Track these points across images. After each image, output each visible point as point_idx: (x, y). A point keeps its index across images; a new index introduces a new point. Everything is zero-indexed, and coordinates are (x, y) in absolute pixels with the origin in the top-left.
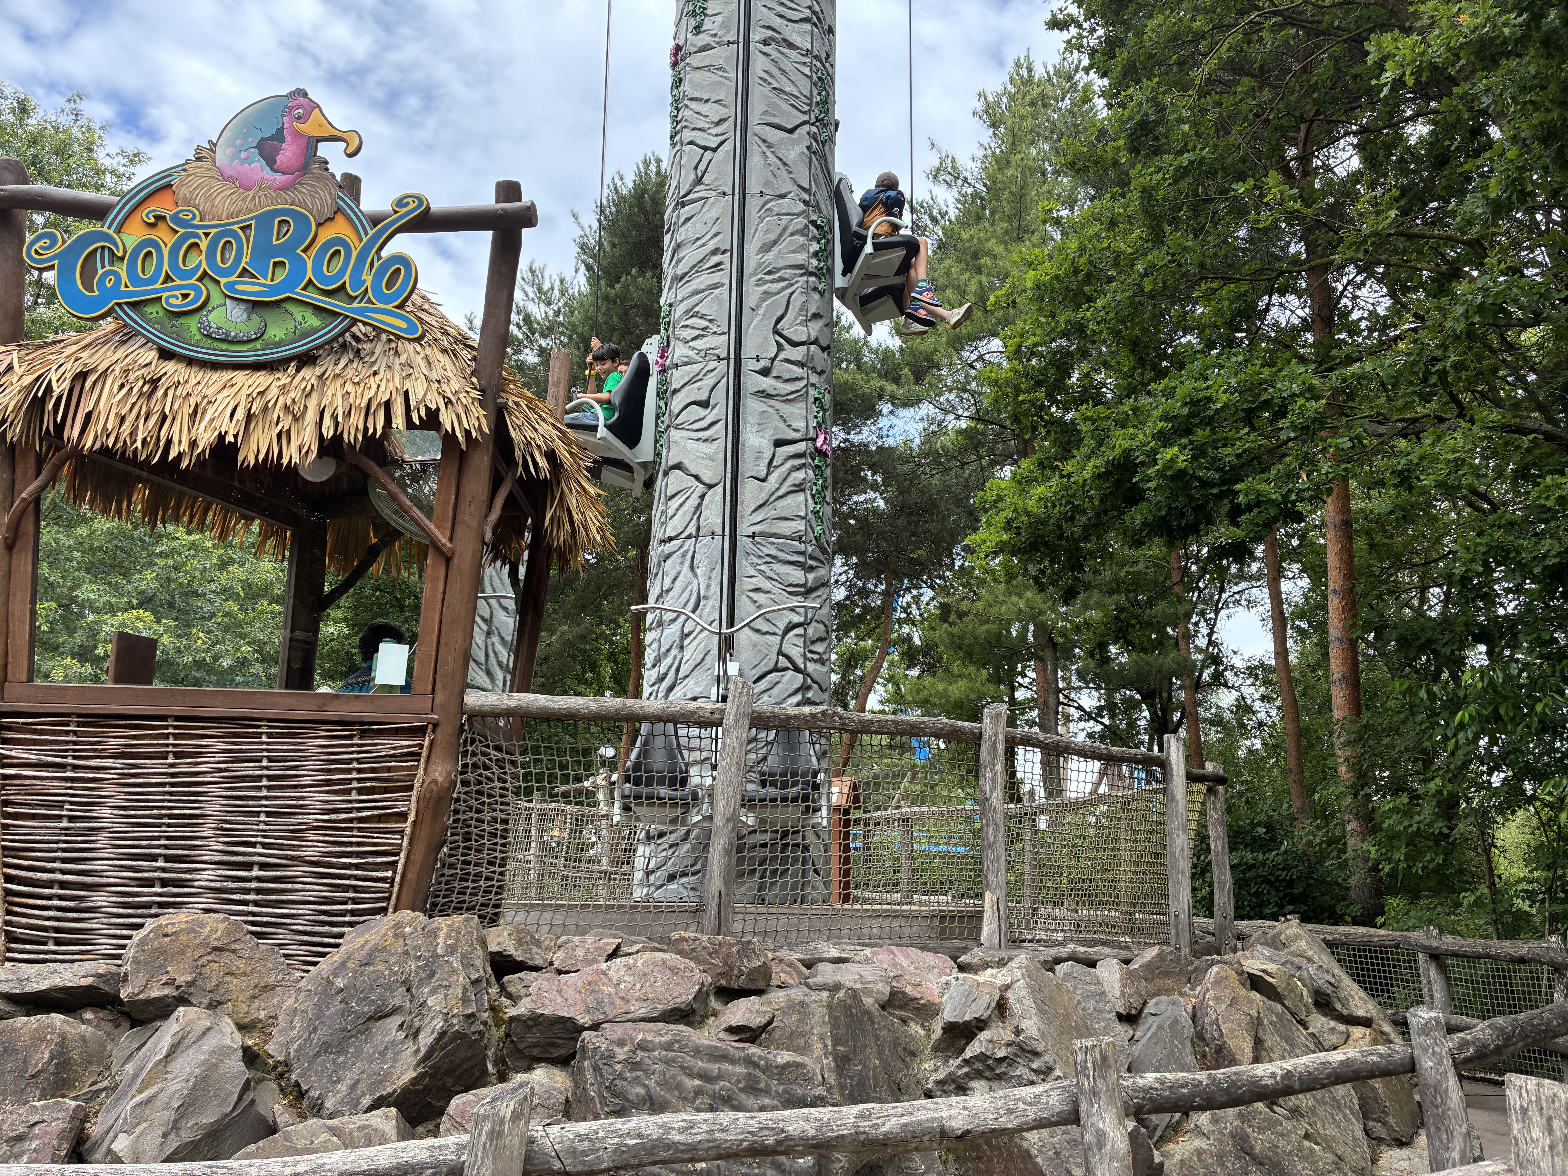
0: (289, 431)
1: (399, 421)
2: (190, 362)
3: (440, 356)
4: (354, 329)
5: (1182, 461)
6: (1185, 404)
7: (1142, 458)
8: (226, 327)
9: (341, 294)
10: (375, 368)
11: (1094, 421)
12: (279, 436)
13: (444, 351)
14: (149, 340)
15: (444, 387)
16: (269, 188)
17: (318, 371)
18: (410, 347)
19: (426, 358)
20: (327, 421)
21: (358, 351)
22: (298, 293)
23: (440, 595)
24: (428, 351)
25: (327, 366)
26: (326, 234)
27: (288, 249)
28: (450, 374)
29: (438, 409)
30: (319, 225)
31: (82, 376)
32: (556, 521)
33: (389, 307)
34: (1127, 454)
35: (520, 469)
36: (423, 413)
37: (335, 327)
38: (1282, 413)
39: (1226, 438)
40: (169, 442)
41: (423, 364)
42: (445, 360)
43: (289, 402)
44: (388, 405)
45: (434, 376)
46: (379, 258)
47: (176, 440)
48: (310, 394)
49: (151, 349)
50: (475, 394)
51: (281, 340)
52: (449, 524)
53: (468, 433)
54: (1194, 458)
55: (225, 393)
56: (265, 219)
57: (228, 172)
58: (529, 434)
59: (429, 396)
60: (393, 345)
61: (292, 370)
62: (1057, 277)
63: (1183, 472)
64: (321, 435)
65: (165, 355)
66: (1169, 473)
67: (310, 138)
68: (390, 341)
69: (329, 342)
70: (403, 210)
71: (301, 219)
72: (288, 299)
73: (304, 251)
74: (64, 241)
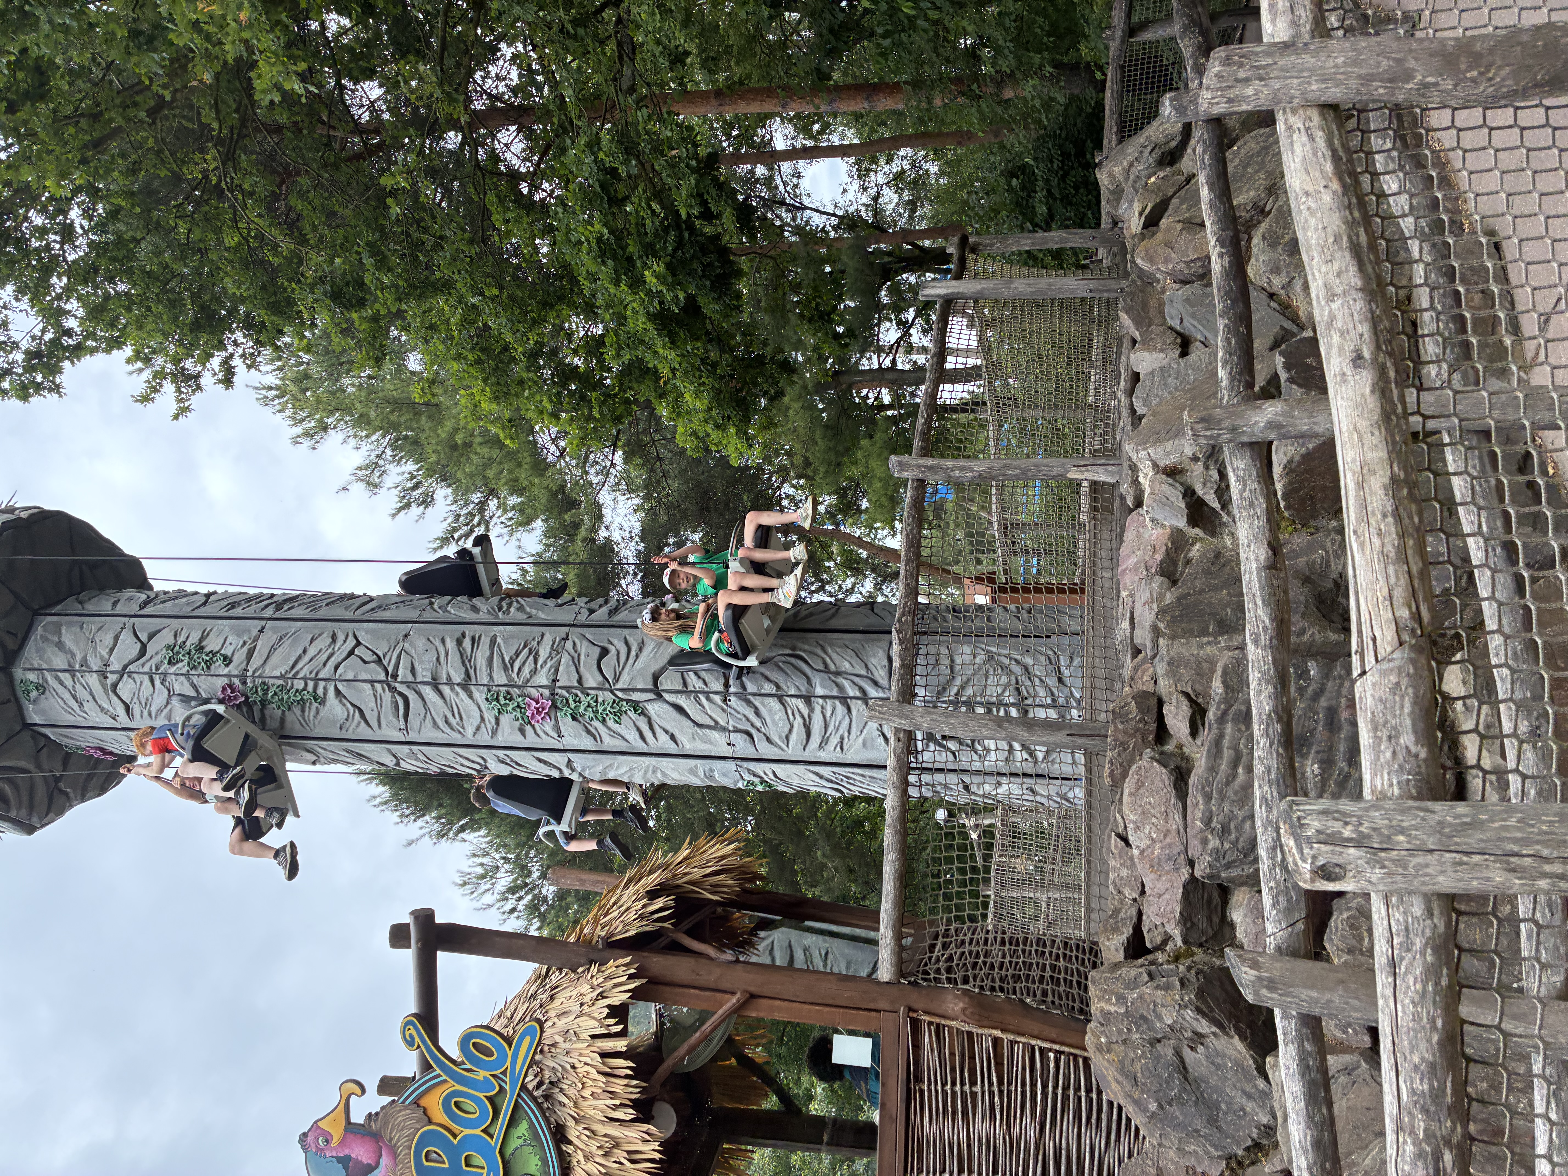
0: (629, 1152)
1: (620, 1045)
3: (557, 1002)
4: (530, 1087)
9: (497, 1100)
10: (569, 1067)
12: (633, 1162)
13: (552, 998)
15: (586, 999)
16: (394, 1170)
17: (571, 1123)
18: (548, 1032)
19: (558, 1016)
20: (619, 1114)
21: (551, 1083)
22: (495, 1143)
23: (786, 1003)
24: (552, 1014)
25: (565, 1114)
26: (439, 1115)
27: (453, 1152)
28: (574, 993)
29: (609, 1006)
30: (430, 1122)
33: (510, 1055)
36: (612, 1021)
37: (529, 1108)
41: (564, 1020)
42: (561, 998)
43: (601, 1152)
44: (604, 1055)
45: (576, 1008)
46: (463, 1063)
48: (593, 1132)
50: (594, 970)
51: (541, 1159)
52: (718, 995)
53: (631, 977)
58: (632, 916)
59: (596, 1015)
60: (546, 1048)
61: (570, 1149)
64: (632, 1121)
67: (346, 1130)
68: (542, 1051)
70: (417, 1039)
71: (424, 1140)
72: (501, 1152)
73: (455, 1136)
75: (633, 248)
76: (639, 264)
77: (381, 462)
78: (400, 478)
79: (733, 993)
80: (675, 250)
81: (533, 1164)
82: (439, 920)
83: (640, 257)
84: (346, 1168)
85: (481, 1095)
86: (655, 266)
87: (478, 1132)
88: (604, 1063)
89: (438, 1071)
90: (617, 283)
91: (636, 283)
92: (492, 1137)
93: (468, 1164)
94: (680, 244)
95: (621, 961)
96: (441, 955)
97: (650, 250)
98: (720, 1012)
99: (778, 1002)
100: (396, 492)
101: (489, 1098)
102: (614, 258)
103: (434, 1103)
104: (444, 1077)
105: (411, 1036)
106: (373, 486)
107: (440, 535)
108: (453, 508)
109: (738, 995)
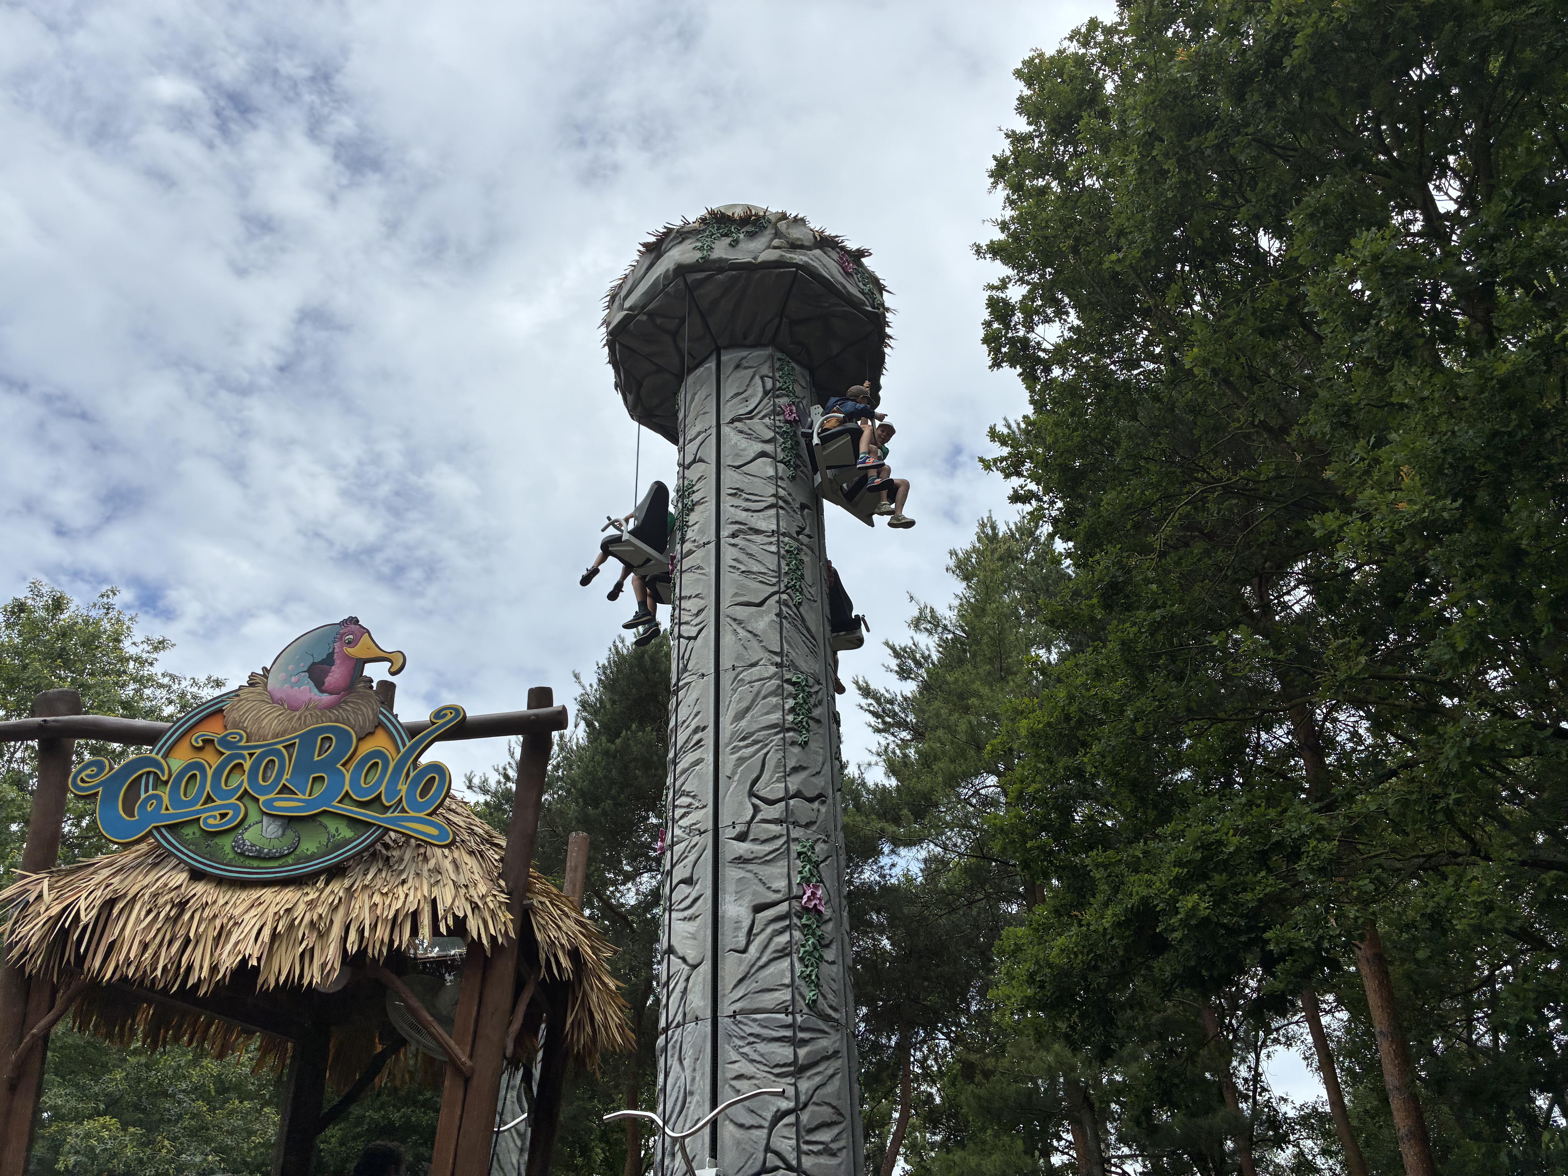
0: (313, 948)
1: (425, 931)
2: (220, 882)
3: (467, 858)
4: (386, 838)
5: (1204, 908)
6: (1196, 849)
7: (1162, 906)
8: (259, 844)
9: (376, 805)
10: (404, 877)
11: (1106, 867)
12: (302, 955)
13: (471, 853)
14: (181, 861)
15: (472, 891)
16: (315, 707)
17: (347, 883)
18: (438, 851)
19: (454, 861)
20: (353, 936)
21: (388, 858)
22: (334, 806)
23: (457, 1122)
24: (456, 854)
25: (357, 879)
26: (367, 747)
27: (328, 765)
28: (477, 877)
29: (466, 916)
31: (110, 904)
32: (578, 1024)
33: (422, 815)
34: (1145, 901)
35: (543, 970)
36: (450, 922)
37: (367, 838)
38: (1295, 855)
39: (1243, 882)
40: (190, 968)
41: (450, 868)
42: (471, 862)
43: (315, 918)
44: (415, 916)
45: (462, 881)
46: (415, 768)
47: (197, 965)
48: (337, 907)
49: (182, 871)
50: (502, 897)
51: (314, 854)
52: (470, 1039)
53: (493, 939)
54: (1216, 904)
55: (253, 912)
56: (308, 738)
57: (278, 695)
58: (553, 933)
59: (457, 903)
60: (422, 850)
61: (320, 884)
62: (1049, 724)
63: (1206, 920)
64: (345, 950)
65: (196, 875)
66: (1193, 922)
67: (358, 660)
68: (419, 846)
69: (360, 853)
70: (441, 721)
71: (344, 736)
72: (325, 812)
73: (344, 765)
74: (111, 768)
79: (471, 1057)
81: (309, 846)
84: (323, 662)
85: (382, 788)
86: (1204, 905)
87: (347, 787)
88: (406, 915)
89: (408, 744)
92: (340, 802)
93: (314, 778)
95: (510, 926)
96: (520, 738)
98: (452, 1042)
99: (459, 1110)
101: (379, 797)
103: (379, 742)
104: (402, 750)
105: (446, 715)
106: (916, 624)
107: (872, 687)
108: (899, 698)
109: (469, 1063)
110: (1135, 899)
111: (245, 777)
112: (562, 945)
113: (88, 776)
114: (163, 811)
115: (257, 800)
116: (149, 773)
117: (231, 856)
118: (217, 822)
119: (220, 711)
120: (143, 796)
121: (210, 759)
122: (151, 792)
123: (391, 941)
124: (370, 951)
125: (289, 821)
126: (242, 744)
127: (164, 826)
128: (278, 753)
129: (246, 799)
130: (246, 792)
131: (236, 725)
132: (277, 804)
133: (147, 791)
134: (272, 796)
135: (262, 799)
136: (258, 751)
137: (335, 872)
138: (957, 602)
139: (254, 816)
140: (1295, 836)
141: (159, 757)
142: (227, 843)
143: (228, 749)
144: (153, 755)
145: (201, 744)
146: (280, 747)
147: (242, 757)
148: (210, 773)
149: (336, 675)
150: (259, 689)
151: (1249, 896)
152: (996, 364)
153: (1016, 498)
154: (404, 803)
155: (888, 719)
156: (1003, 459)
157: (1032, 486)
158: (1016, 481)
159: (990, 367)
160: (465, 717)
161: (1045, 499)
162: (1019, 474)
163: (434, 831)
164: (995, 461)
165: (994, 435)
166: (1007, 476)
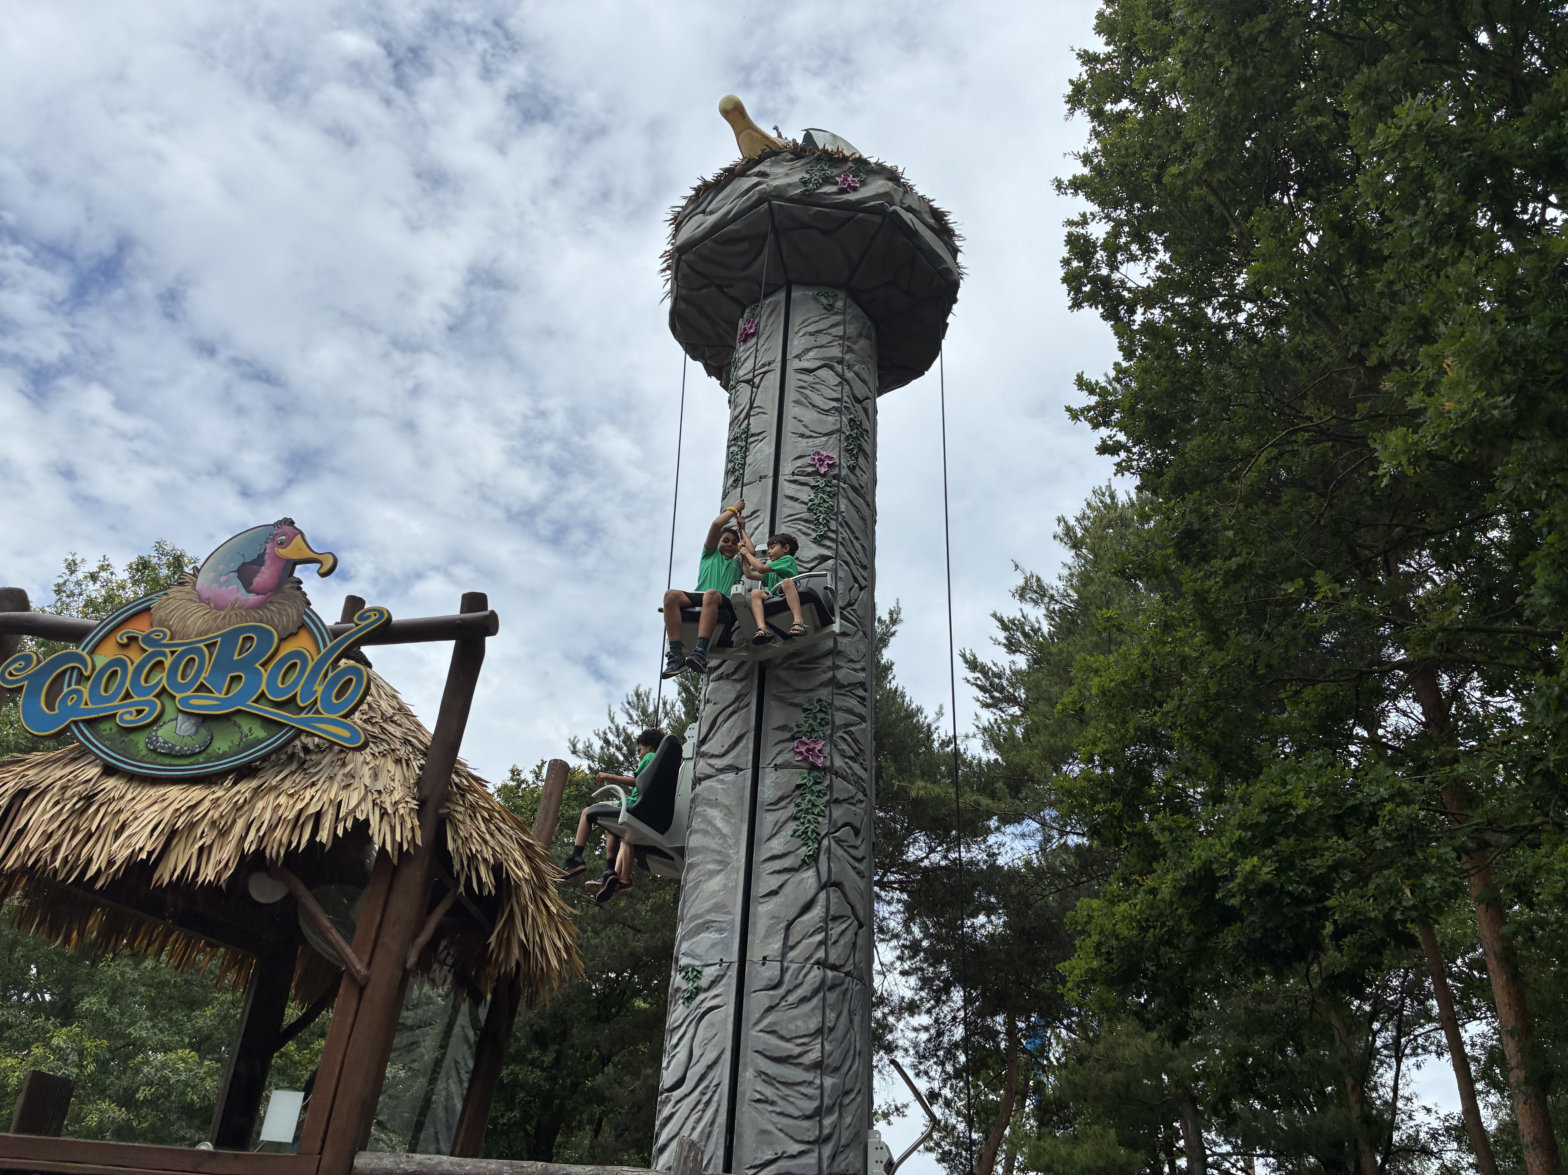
0: (211, 845)
1: (324, 835)
2: (132, 778)
3: (391, 766)
5: (1265, 874)
7: (1222, 871)
8: (172, 741)
9: (291, 706)
10: (314, 779)
11: (1171, 831)
12: (200, 851)
13: (398, 761)
14: (98, 757)
15: (384, 797)
16: (241, 607)
17: (255, 784)
19: (375, 768)
20: (252, 836)
21: (304, 762)
22: (250, 706)
25: (267, 778)
28: (395, 784)
29: (369, 821)
30: (282, 640)
31: (22, 794)
34: (1206, 866)
35: (461, 887)
36: (349, 824)
37: (278, 739)
38: (1373, 820)
40: (89, 861)
41: (368, 773)
42: (394, 770)
43: (217, 817)
44: (318, 816)
45: (376, 786)
47: (95, 857)
48: (241, 806)
49: (96, 766)
50: (414, 804)
51: (225, 752)
52: (369, 948)
53: (399, 846)
54: (1281, 870)
55: (156, 807)
56: (230, 638)
57: (205, 595)
59: (363, 807)
60: (342, 757)
61: (228, 783)
62: (1123, 683)
63: (1268, 886)
64: (242, 849)
65: (109, 771)
66: (1252, 887)
67: (288, 560)
68: (341, 752)
70: (364, 623)
71: (266, 635)
72: (239, 711)
73: (263, 665)
74: (39, 662)
75: (1285, 844)
76: (1268, 852)
77: (1046, 600)
78: (1033, 620)
79: (369, 965)
80: (1290, 894)
81: (221, 745)
82: (488, 640)
83: (1277, 853)
84: (253, 562)
85: (298, 689)
86: (1266, 870)
87: (263, 687)
88: (308, 818)
89: (329, 645)
90: (1242, 826)
91: (1243, 848)
92: (256, 701)
93: (233, 679)
94: (1299, 900)
95: (418, 833)
96: (451, 644)
97: (1285, 865)
98: (348, 950)
99: (350, 1020)
100: (1019, 616)
101: (294, 697)
102: (1271, 824)
103: (302, 643)
104: (323, 651)
105: (369, 617)
106: (1022, 593)
107: (979, 660)
108: (1008, 672)
109: (364, 971)
110: (1197, 864)
111: (164, 675)
112: (485, 860)
113: (16, 670)
114: (82, 706)
115: (174, 697)
116: (73, 668)
117: (144, 752)
118: (132, 718)
119: (148, 609)
120: (66, 690)
121: (135, 656)
122: (73, 687)
123: (290, 843)
124: (268, 851)
125: (204, 720)
126: (164, 642)
127: (83, 721)
128: (199, 652)
129: (164, 698)
130: (164, 689)
131: (161, 623)
132: (194, 702)
133: (69, 685)
134: (189, 693)
135: (179, 696)
136: (180, 649)
137: (244, 772)
138: (1066, 572)
139: (170, 713)
140: (1374, 800)
141: (84, 654)
142: (141, 740)
143: (151, 646)
144: (79, 651)
145: (125, 640)
146: (201, 645)
147: (164, 654)
148: (131, 669)
149: (265, 576)
150: (188, 588)
151: (1317, 862)
152: (1077, 304)
153: (1104, 449)
154: (319, 704)
155: (997, 694)
156: (1089, 409)
157: (1121, 437)
158: (1104, 432)
159: (1070, 308)
160: (389, 619)
161: (1134, 450)
162: (1106, 424)
163: (346, 734)
164: (1082, 411)
165: (1082, 383)
166: (1096, 426)
